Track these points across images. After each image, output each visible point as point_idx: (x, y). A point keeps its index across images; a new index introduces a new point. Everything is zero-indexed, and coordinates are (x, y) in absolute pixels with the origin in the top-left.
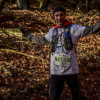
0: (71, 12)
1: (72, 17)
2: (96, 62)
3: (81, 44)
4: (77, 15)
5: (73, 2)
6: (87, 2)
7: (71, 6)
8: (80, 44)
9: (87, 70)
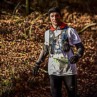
0: (7, 15)
1: (9, 22)
2: (39, 75)
3: (21, 54)
4: (16, 19)
5: (10, 3)
6: (27, 3)
7: (8, 8)
8: (19, 54)
9: (28, 86)
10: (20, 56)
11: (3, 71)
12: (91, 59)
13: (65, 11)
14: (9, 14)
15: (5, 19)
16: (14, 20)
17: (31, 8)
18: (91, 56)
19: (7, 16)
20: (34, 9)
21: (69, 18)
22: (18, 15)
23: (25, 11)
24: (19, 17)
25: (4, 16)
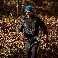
10: (13, 42)
11: (3, 51)
12: (56, 43)
13: (40, 15)
14: (7, 17)
15: (4, 20)
16: (10, 21)
17: (20, 13)
18: (56, 42)
19: (6, 18)
20: (22, 14)
21: (43, 19)
22: (12, 18)
23: (17, 15)
24: (13, 18)
25: (4, 18)
